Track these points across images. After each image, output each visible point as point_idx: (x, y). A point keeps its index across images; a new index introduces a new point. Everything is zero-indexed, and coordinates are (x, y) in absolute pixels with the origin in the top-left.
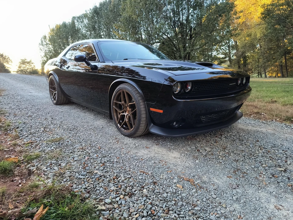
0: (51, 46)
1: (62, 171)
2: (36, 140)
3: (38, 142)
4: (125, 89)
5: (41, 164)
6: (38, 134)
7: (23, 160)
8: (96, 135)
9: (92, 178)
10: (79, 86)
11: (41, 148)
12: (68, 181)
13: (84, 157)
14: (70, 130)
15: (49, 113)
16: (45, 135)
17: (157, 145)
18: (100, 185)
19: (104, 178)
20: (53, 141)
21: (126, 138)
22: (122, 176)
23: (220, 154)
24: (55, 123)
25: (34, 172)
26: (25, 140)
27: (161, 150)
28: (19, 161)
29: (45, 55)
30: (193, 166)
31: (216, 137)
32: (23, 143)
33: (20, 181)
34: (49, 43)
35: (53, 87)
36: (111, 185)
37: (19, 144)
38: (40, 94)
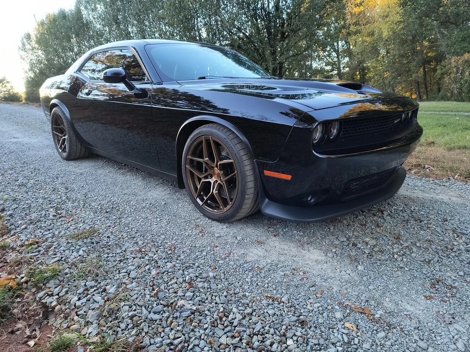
0: (40, 52)
1: (112, 306)
2: (44, 235)
3: (50, 240)
4: (212, 134)
5: (66, 289)
6: (45, 221)
7: (26, 282)
8: (158, 219)
9: (176, 318)
10: (104, 124)
11: (59, 255)
12: (131, 328)
13: (149, 269)
14: (107, 212)
15: (57, 178)
16: (59, 224)
17: (275, 236)
18: (198, 334)
19: (201, 318)
20: (77, 237)
21: (215, 223)
22: (235, 310)
23: (395, 251)
24: (74, 199)
25: (54, 308)
26: (23, 237)
27: (286, 247)
28: (18, 284)
29: (32, 67)
30: (356, 278)
31: (374, 215)
32: (19, 243)
33: (28, 332)
34: (36, 46)
35: (60, 129)
36: (219, 332)
37: (12, 245)
38: (33, 140)
